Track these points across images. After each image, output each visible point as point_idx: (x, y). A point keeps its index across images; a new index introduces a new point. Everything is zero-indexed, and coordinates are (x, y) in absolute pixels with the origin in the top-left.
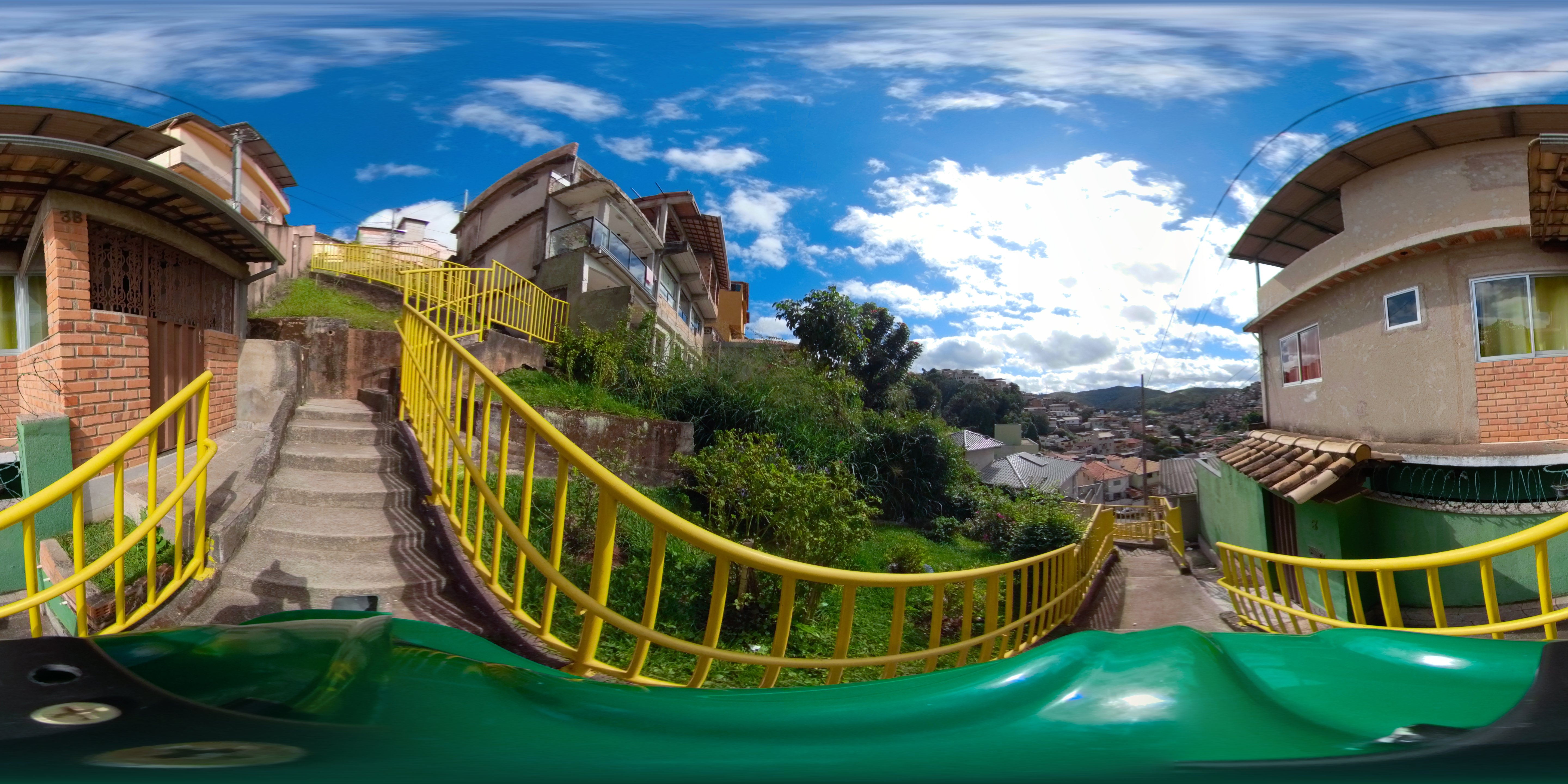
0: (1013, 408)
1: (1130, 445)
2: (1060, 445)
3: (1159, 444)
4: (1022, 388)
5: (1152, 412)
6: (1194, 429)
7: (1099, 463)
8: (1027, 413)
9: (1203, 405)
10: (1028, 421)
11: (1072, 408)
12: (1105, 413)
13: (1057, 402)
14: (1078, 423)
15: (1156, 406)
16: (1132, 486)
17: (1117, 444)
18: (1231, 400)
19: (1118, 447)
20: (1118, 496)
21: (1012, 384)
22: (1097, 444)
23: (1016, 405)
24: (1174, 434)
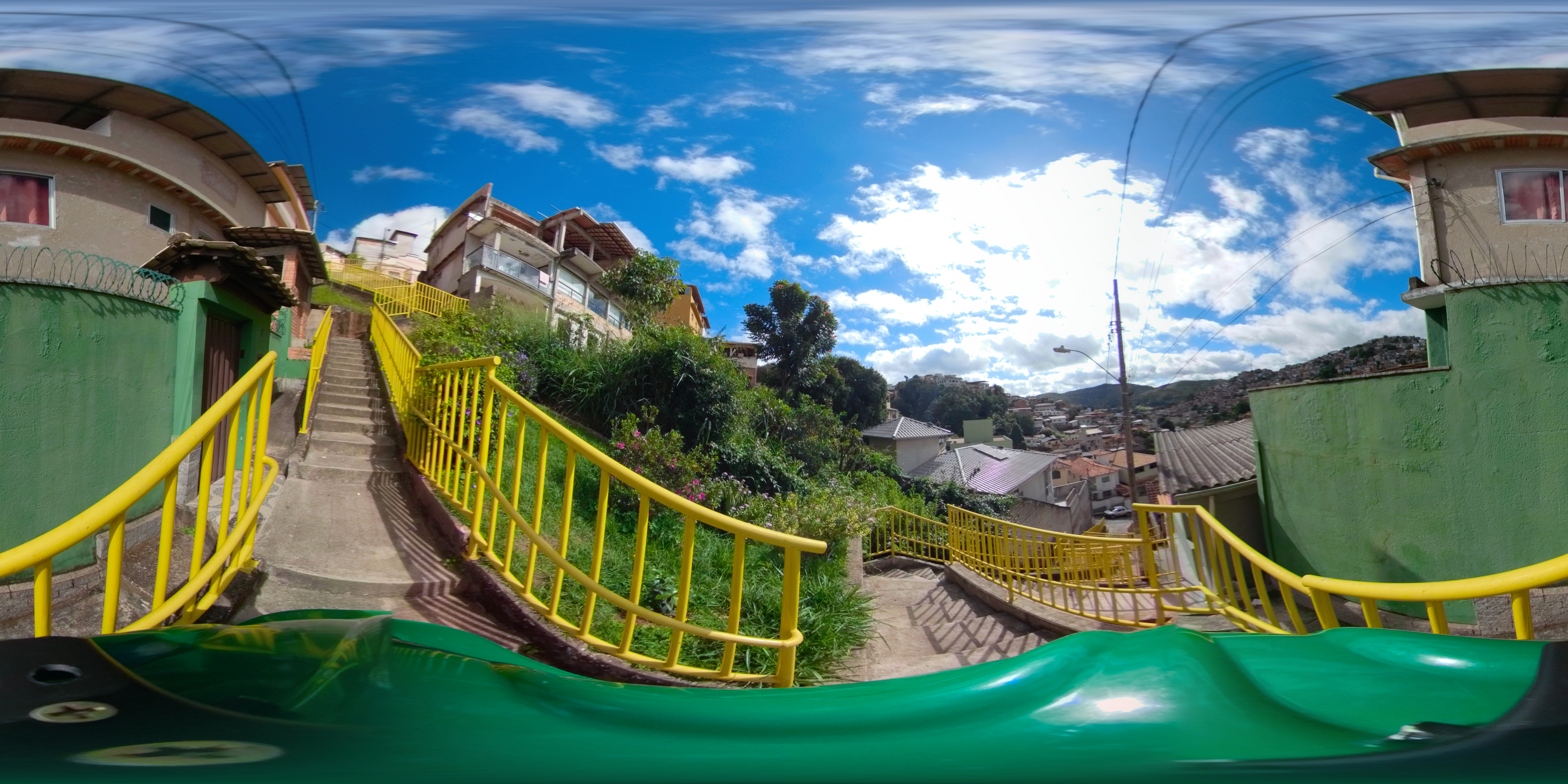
0: (997, 408)
1: (1119, 440)
2: (1046, 445)
4: (1006, 391)
5: (1140, 407)
7: (1086, 459)
8: (1010, 414)
9: (1191, 397)
10: (1012, 422)
11: (1059, 407)
12: (1093, 411)
13: (1044, 403)
14: (1065, 421)
15: (1144, 402)
16: (1121, 482)
17: (1106, 440)
18: (1218, 391)
19: (1106, 443)
20: (1107, 494)
21: (996, 387)
22: (1085, 441)
23: (1000, 405)
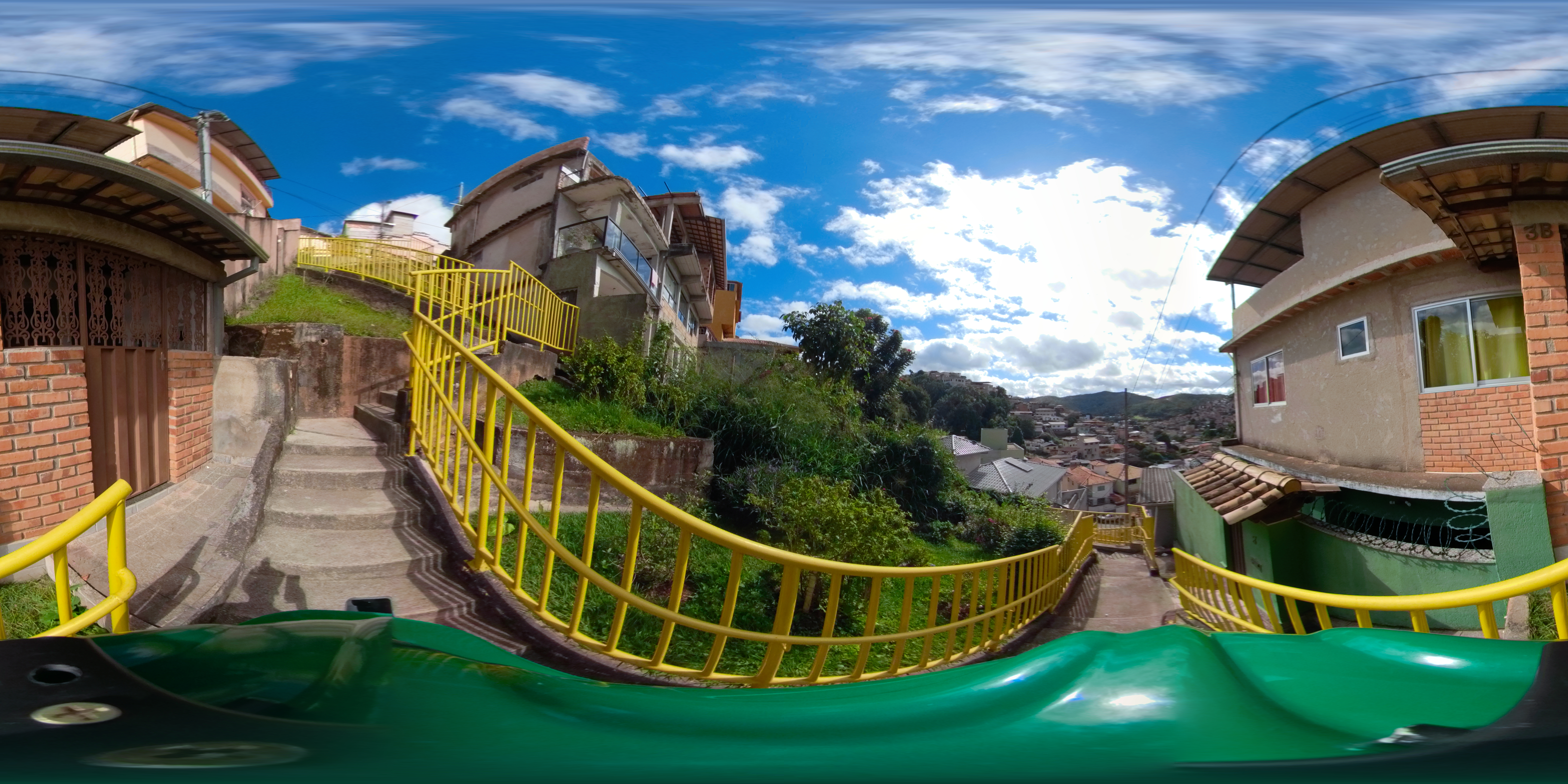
0: (999, 412)
1: (1116, 451)
2: (1045, 450)
3: (1145, 450)
4: (1008, 392)
5: (1138, 417)
6: (1180, 436)
7: (1084, 468)
8: (1013, 417)
9: (1190, 411)
10: (1014, 425)
11: (1058, 412)
12: (1091, 418)
13: (1044, 407)
14: (1064, 427)
15: (1143, 412)
16: (1116, 492)
17: (1102, 450)
18: (1217, 406)
19: (1103, 452)
20: (1101, 501)
21: (998, 388)
22: (1082, 449)
23: (1002, 409)
24: (1160, 440)
